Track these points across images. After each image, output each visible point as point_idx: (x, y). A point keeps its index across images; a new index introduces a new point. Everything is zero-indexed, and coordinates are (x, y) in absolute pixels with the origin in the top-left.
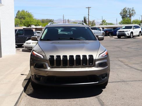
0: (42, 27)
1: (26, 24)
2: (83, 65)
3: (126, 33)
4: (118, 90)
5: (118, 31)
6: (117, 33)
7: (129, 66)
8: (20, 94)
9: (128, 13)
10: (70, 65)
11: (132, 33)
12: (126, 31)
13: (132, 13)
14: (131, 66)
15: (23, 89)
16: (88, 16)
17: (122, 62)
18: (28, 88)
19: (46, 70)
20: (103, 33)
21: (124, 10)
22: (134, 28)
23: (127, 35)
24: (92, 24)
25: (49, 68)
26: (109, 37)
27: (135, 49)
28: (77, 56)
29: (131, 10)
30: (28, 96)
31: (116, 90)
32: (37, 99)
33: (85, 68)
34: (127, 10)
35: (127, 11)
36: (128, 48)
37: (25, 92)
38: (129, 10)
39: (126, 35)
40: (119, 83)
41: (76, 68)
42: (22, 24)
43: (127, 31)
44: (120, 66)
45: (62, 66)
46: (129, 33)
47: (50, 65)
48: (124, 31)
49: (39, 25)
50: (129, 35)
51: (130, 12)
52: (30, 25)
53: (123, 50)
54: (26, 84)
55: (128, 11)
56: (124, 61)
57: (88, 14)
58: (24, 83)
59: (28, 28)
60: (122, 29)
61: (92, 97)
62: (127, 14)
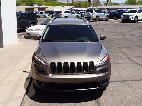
0: (45, 7)
1: (29, 4)
2: (84, 72)
3: (131, 17)
4: (118, 92)
5: (123, 15)
6: (122, 16)
7: (131, 60)
8: (22, 98)
10: (71, 72)
11: (137, 17)
12: (130, 15)
14: (133, 60)
15: (25, 91)
17: (124, 53)
18: (30, 89)
19: (47, 76)
20: (107, 16)
22: (138, 12)
23: (132, 19)
24: (97, 3)
25: (50, 75)
26: (113, 19)
27: (139, 38)
28: (78, 63)
30: (30, 99)
31: (117, 93)
32: (39, 103)
33: (86, 75)
36: (132, 35)
37: (27, 94)
39: (130, 19)
40: (119, 82)
41: (77, 75)
42: (24, 3)
43: (132, 15)
44: (122, 59)
45: (63, 72)
46: (134, 17)
47: (51, 71)
48: (128, 15)
49: (42, 5)
50: (134, 19)
52: (32, 5)
53: (126, 38)
54: (28, 84)
56: (127, 52)
58: (26, 83)
59: (31, 7)
60: (127, 12)
61: (92, 101)
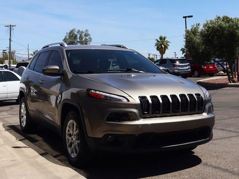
9: (79, 40)
10: (173, 112)
13: (86, 39)
16: (10, 43)
21: (70, 33)
28: (181, 96)
29: (83, 35)
33: (194, 115)
34: (76, 33)
35: (76, 36)
38: (80, 35)
47: (141, 113)
51: (82, 38)
55: (78, 36)
57: (10, 39)
62: (76, 41)
